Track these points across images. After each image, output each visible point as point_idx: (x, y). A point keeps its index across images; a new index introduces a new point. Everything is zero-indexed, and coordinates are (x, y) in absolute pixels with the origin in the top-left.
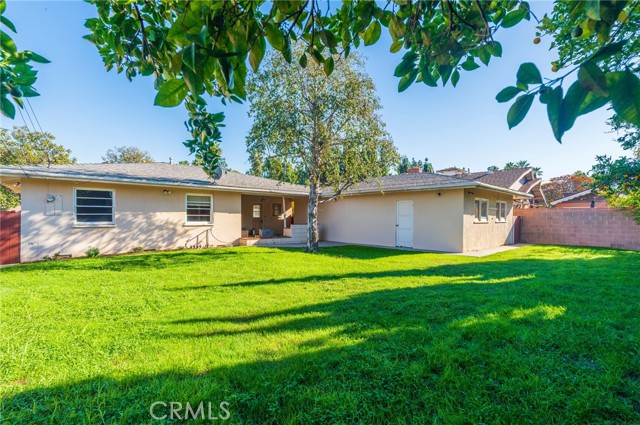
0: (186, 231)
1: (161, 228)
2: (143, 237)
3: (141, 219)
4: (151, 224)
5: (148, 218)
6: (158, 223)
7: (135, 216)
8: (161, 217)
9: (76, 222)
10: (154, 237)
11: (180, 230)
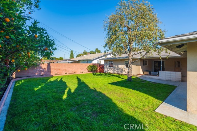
0: (125, 70)
1: (120, 69)
2: (117, 71)
3: (117, 67)
4: (118, 68)
5: (118, 67)
6: (119, 68)
7: (116, 66)
8: (120, 66)
9: (109, 67)
10: (119, 71)
11: (124, 70)
